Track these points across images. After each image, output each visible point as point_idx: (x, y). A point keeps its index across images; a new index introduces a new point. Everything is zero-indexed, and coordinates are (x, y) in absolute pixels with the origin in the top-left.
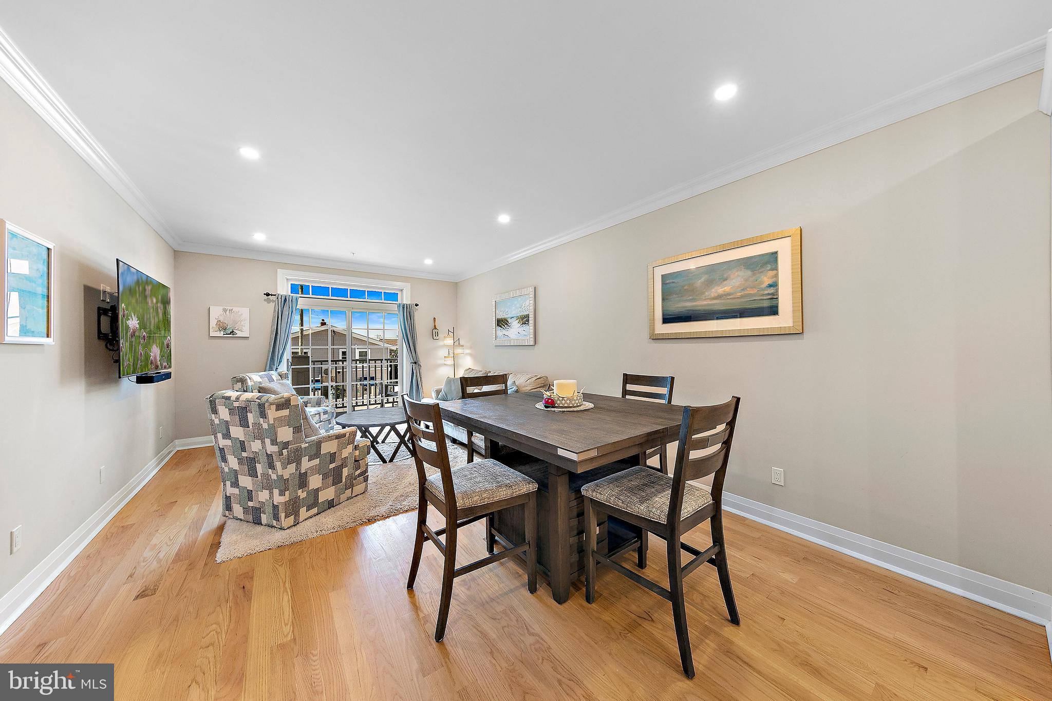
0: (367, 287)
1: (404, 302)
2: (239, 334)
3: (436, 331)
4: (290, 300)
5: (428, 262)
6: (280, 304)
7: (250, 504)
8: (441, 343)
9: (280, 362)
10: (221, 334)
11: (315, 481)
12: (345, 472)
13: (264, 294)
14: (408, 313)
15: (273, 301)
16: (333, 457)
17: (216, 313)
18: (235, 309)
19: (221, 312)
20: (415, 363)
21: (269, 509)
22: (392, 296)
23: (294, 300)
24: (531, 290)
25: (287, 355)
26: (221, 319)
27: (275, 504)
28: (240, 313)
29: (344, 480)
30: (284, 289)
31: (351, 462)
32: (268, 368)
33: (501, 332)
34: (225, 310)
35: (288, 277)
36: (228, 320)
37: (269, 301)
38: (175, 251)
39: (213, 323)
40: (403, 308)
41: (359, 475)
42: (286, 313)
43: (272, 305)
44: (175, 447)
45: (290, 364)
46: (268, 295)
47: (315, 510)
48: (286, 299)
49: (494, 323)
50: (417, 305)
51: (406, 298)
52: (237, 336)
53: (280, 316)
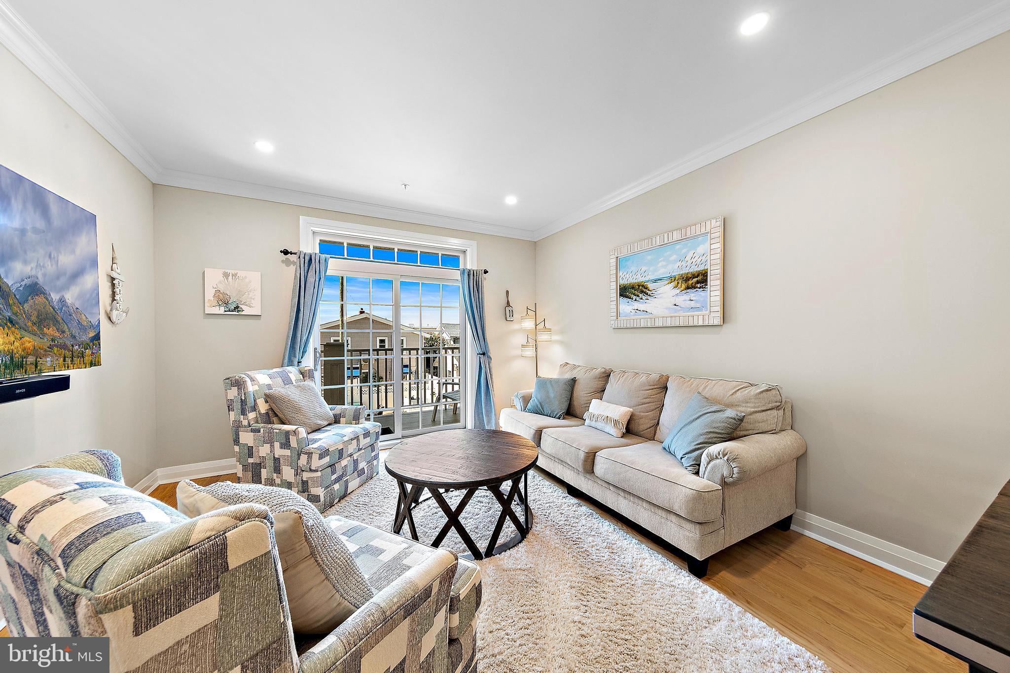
0: (420, 246)
1: (469, 267)
2: (247, 311)
3: (510, 308)
4: (317, 261)
5: (511, 200)
6: (302, 265)
8: (515, 326)
9: (304, 352)
10: (221, 310)
13: (281, 252)
14: (475, 285)
15: (294, 263)
17: (214, 280)
18: (241, 274)
19: (221, 277)
20: (484, 354)
22: (451, 260)
23: (322, 261)
24: (717, 224)
25: (315, 342)
26: (221, 288)
28: (247, 280)
30: (310, 247)
32: (286, 360)
33: (627, 306)
34: (226, 275)
35: (316, 231)
36: (230, 289)
37: (288, 263)
38: (154, 185)
39: (210, 294)
40: (469, 275)
42: (311, 279)
43: (292, 268)
44: (156, 480)
45: (318, 355)
46: (286, 252)
48: (311, 259)
49: (614, 293)
50: (486, 272)
51: (470, 263)
52: (243, 313)
53: (303, 286)
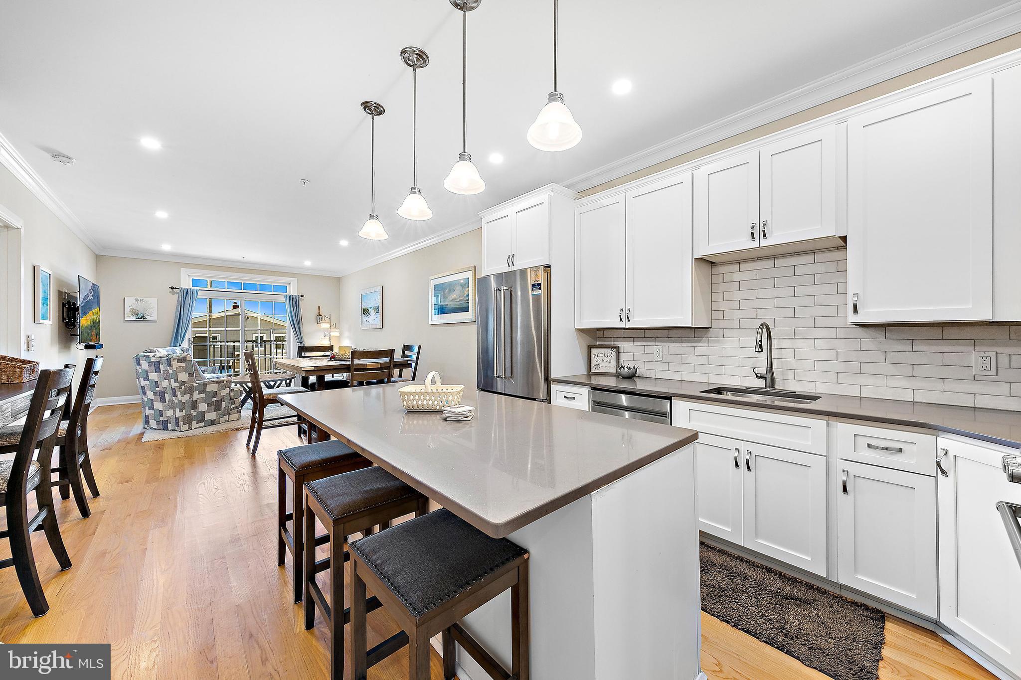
0: (258, 281)
1: (292, 294)
2: (149, 318)
3: (320, 317)
4: (191, 292)
5: (308, 263)
6: (182, 295)
7: (161, 419)
9: (183, 340)
10: (134, 318)
11: (202, 407)
12: (224, 405)
13: (170, 288)
14: (294, 303)
15: (177, 293)
16: (215, 394)
17: (130, 302)
18: (145, 299)
19: (134, 301)
20: (301, 343)
21: (173, 421)
22: (284, 289)
23: (195, 293)
24: (380, 288)
25: (189, 335)
26: (134, 307)
27: (177, 417)
28: (149, 303)
29: (222, 409)
30: (186, 284)
31: (228, 399)
32: (172, 344)
33: (365, 318)
34: (137, 300)
35: (189, 274)
36: (139, 307)
37: (173, 293)
38: (97, 255)
39: (127, 310)
40: (290, 298)
41: (234, 408)
42: (187, 302)
43: (176, 296)
44: (96, 404)
45: (191, 342)
46: (172, 288)
47: (202, 424)
48: (188, 291)
49: (360, 312)
50: (302, 296)
51: (293, 291)
52: (146, 320)
53: (183, 306)
